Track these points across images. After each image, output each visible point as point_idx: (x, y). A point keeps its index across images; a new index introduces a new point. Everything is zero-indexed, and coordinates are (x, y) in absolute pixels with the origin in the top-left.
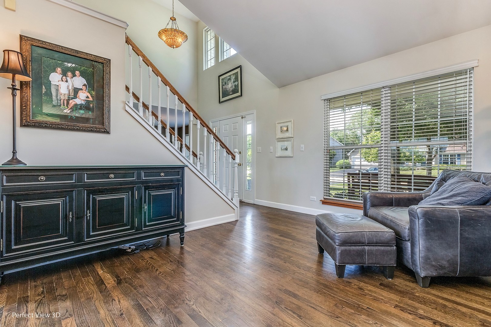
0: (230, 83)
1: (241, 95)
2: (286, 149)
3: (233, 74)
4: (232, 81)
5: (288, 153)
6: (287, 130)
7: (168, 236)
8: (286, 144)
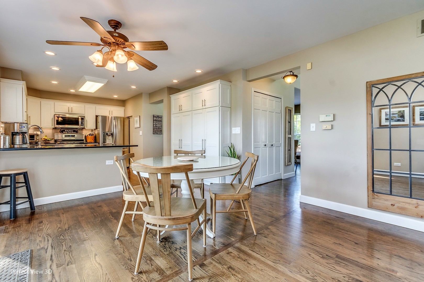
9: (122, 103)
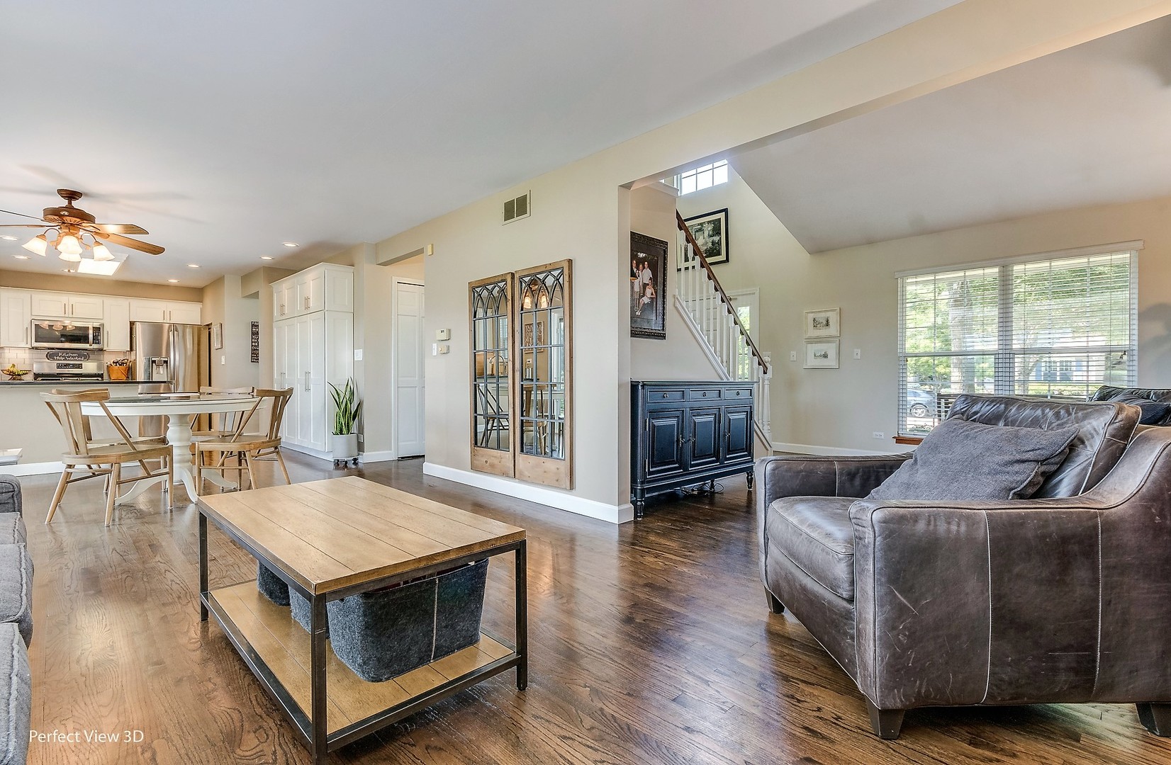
0: (701, 237)
1: (727, 260)
2: (825, 356)
3: (709, 222)
4: (706, 233)
5: (831, 362)
6: (827, 325)
7: (712, 481)
8: (822, 348)
9: (196, 293)
